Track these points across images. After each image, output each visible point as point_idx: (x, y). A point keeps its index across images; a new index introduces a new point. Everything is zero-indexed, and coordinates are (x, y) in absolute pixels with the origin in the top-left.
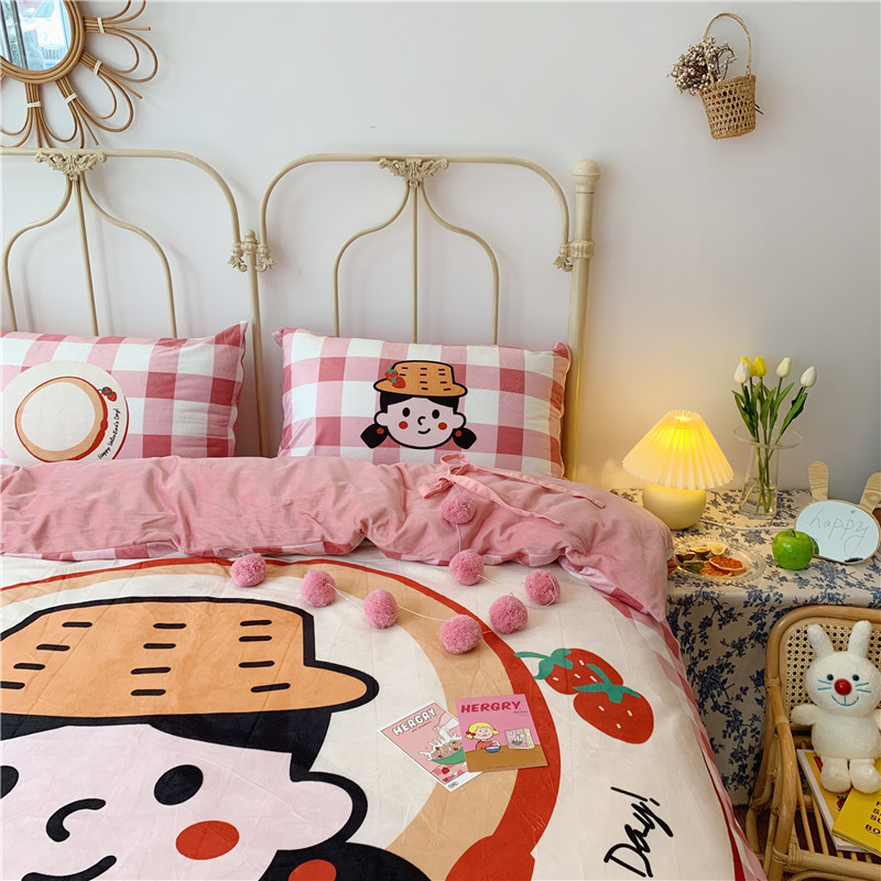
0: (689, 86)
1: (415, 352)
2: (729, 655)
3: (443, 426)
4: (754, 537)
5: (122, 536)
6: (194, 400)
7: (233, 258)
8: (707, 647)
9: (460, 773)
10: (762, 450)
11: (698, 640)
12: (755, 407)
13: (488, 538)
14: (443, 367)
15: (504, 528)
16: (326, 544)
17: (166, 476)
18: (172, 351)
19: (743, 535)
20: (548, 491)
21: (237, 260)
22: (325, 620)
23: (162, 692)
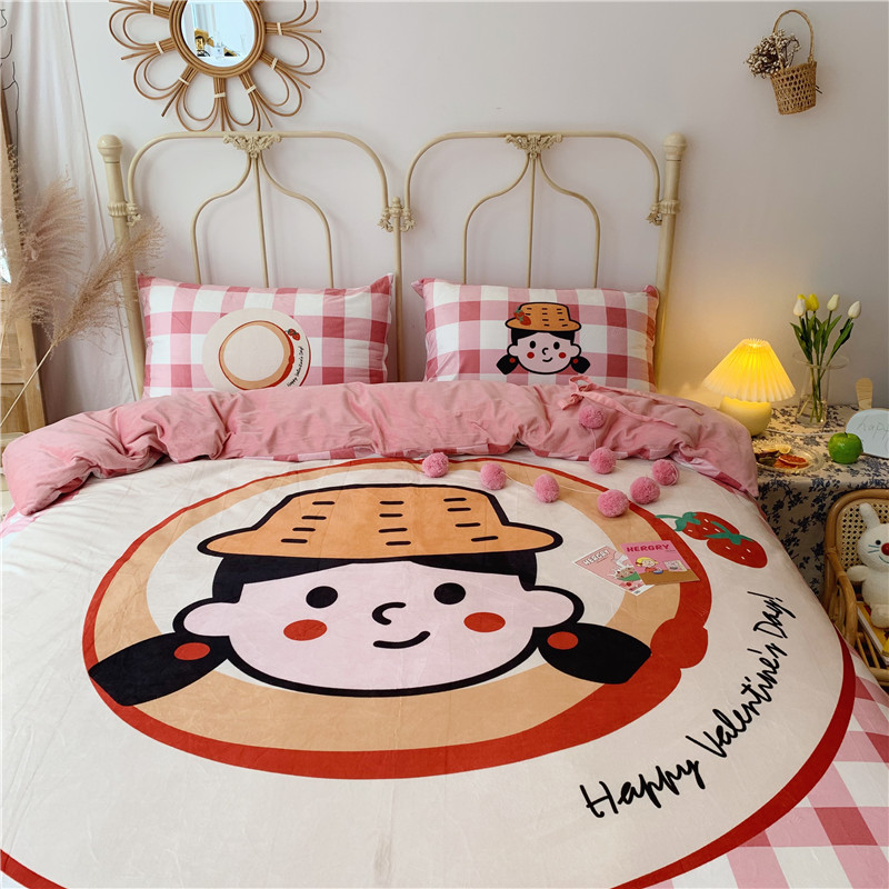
0: (761, 72)
1: (535, 296)
2: (795, 531)
3: (562, 355)
4: (810, 441)
5: (335, 441)
6: (358, 339)
7: (382, 221)
8: (778, 525)
9: (639, 586)
10: (815, 370)
11: (772, 519)
12: (810, 335)
13: (616, 439)
14: (560, 307)
15: (630, 430)
16: (490, 446)
17: (357, 396)
18: (338, 299)
19: (801, 439)
20: (657, 402)
21: (385, 222)
23: (408, 543)
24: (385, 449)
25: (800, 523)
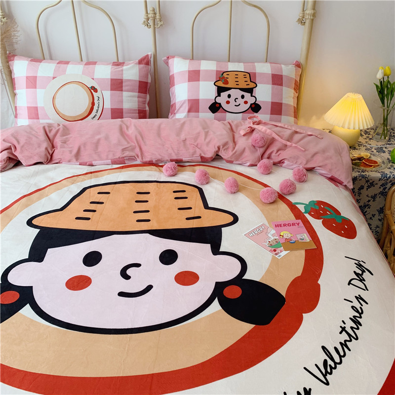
1: (232, 67)
2: (369, 201)
3: (246, 102)
4: (380, 150)
5: (113, 154)
6: (132, 92)
7: (144, 22)
9: (281, 251)
11: (357, 195)
12: (385, 91)
14: (245, 74)
15: (278, 151)
16: (201, 157)
17: (127, 128)
18: (119, 68)
19: (375, 149)
20: (297, 132)
21: (146, 22)
22: (208, 190)
23: (149, 220)
24: (142, 159)
25: (372, 197)
